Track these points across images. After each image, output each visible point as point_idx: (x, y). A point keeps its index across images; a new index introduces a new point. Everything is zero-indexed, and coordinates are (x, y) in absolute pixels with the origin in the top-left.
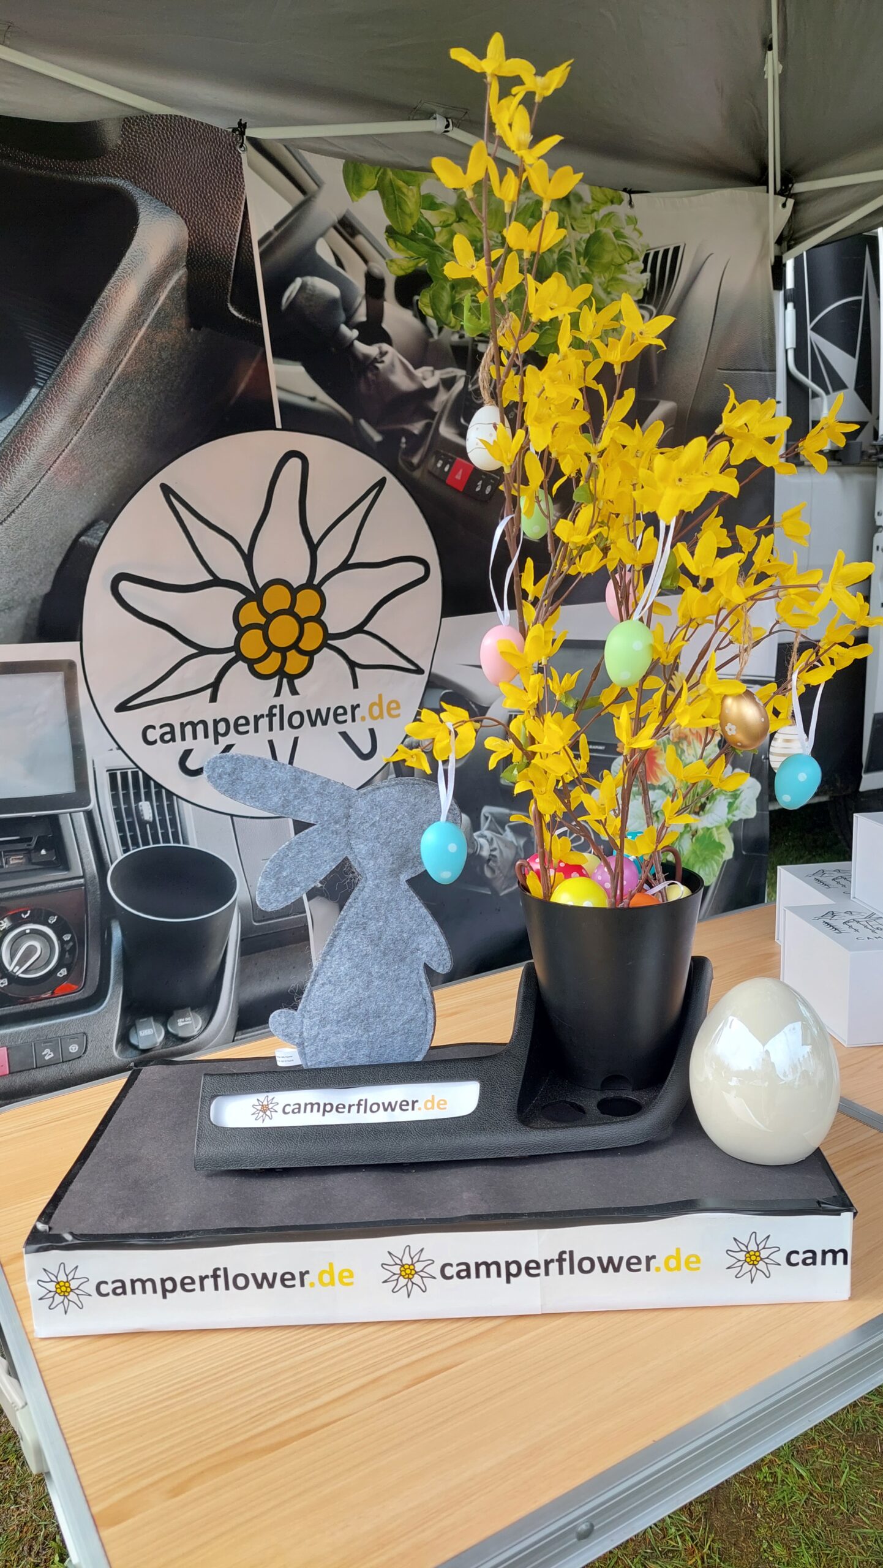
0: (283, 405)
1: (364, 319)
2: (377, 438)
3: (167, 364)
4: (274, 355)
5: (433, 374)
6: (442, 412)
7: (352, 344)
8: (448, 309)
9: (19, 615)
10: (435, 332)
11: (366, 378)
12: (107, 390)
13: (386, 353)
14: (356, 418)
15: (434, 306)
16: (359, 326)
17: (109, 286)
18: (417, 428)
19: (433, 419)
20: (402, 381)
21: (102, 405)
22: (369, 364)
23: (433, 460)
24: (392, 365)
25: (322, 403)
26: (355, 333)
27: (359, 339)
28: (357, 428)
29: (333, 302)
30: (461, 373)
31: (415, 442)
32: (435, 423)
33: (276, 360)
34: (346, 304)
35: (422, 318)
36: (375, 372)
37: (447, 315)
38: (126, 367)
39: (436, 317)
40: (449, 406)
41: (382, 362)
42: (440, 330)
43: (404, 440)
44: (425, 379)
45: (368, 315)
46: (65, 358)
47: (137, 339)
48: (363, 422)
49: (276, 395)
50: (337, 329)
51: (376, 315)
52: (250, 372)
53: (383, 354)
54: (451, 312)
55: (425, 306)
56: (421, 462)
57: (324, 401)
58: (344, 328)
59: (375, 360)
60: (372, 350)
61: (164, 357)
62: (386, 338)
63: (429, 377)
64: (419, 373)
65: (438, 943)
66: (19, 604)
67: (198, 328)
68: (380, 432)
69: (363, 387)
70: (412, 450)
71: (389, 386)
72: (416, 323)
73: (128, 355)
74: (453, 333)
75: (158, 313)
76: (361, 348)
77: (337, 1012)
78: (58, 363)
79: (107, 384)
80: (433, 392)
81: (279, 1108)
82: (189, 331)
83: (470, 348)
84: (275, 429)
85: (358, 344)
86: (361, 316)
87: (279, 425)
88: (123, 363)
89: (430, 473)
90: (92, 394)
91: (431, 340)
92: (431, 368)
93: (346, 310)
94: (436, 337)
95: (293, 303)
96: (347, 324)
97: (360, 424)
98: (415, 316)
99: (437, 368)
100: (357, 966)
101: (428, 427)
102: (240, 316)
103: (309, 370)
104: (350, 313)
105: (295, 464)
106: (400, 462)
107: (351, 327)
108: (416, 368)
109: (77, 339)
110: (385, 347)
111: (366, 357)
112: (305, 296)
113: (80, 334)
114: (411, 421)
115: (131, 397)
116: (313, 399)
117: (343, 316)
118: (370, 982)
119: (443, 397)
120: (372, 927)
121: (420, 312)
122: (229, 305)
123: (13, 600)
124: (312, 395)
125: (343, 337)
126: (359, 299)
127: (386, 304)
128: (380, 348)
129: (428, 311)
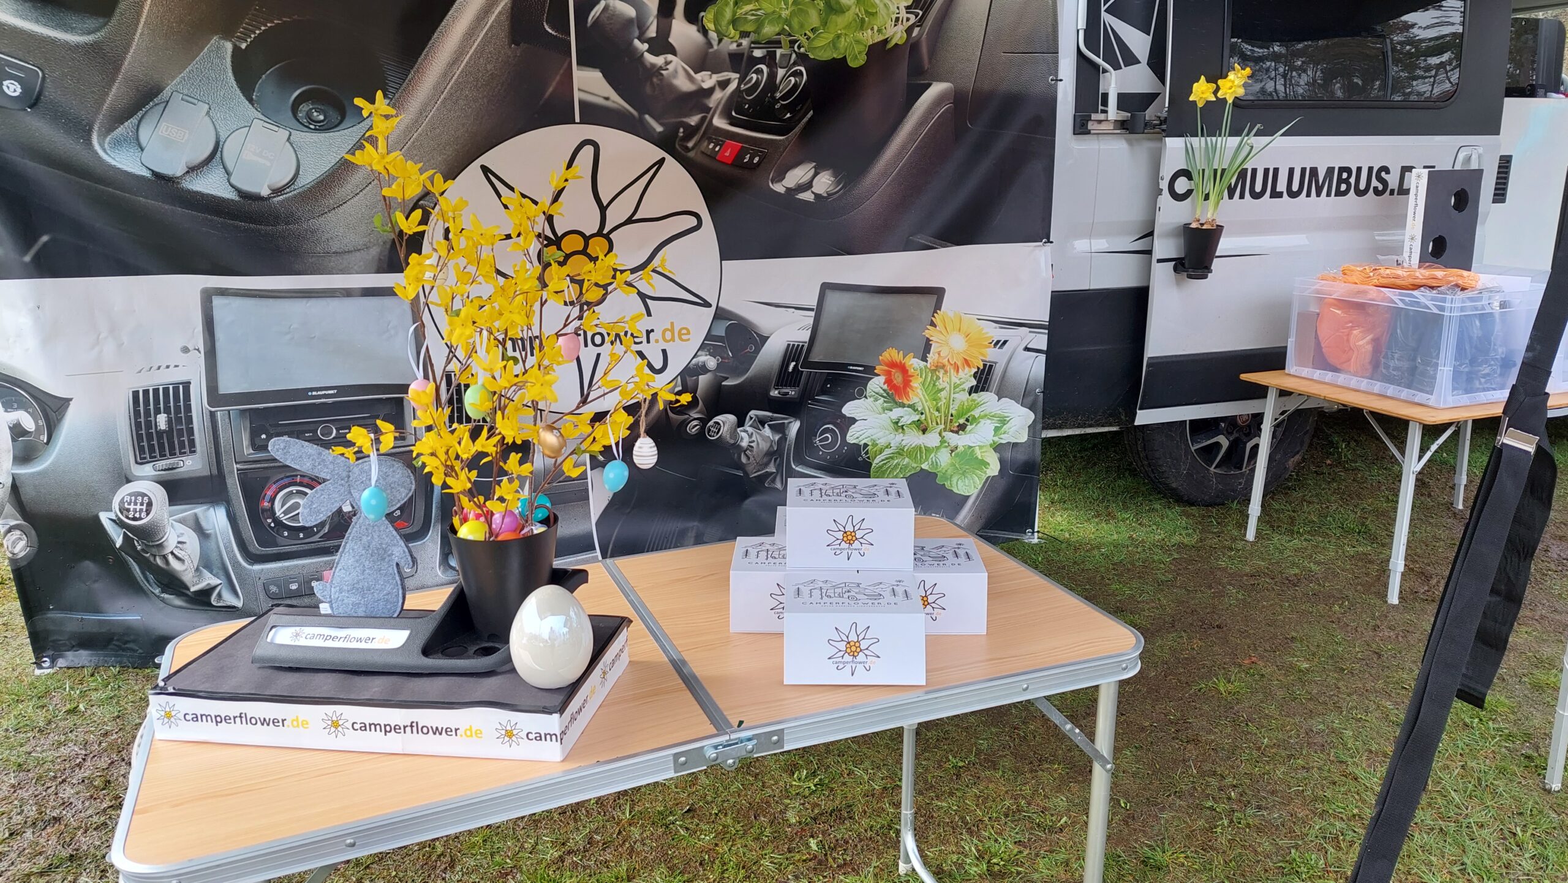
0: (581, 102)
1: (654, 35)
2: (659, 129)
3: (492, 74)
4: (578, 64)
5: (711, 78)
6: (717, 107)
7: (642, 54)
8: (729, 24)
9: (374, 253)
10: (715, 43)
11: (652, 83)
12: (442, 97)
13: (671, 62)
14: (641, 113)
15: (716, 22)
16: (649, 41)
17: (447, 18)
18: (693, 120)
19: (708, 113)
20: (683, 84)
21: (437, 109)
22: (656, 71)
23: (706, 144)
24: (676, 71)
25: (614, 102)
26: (646, 46)
27: (648, 51)
28: (642, 121)
29: (630, 21)
30: (735, 76)
31: (691, 131)
32: (709, 116)
33: (580, 67)
34: (640, 23)
35: (704, 31)
36: (660, 77)
37: (728, 28)
38: (459, 77)
39: (717, 31)
40: (723, 102)
41: (667, 69)
42: (720, 41)
43: (681, 130)
44: (703, 81)
45: (657, 32)
46: (410, 76)
47: (468, 56)
48: (647, 117)
49: (577, 96)
50: (631, 43)
51: (664, 31)
52: (558, 78)
53: (667, 63)
54: (731, 27)
55: (709, 21)
56: (695, 145)
57: (616, 100)
58: (637, 42)
59: (661, 68)
60: (659, 61)
61: (489, 69)
62: (672, 51)
63: (707, 80)
64: (698, 77)
65: (404, 552)
66: (374, 245)
67: (517, 44)
68: (661, 124)
69: (648, 90)
70: (688, 136)
71: (672, 88)
72: (699, 37)
73: (460, 69)
74: (732, 42)
75: (486, 34)
76: (650, 58)
77: (348, 585)
78: (404, 80)
79: (442, 93)
80: (710, 92)
81: (304, 636)
82: (510, 47)
83: (746, 55)
84: (574, 123)
85: (647, 56)
86: (652, 32)
87: (577, 119)
88: (456, 76)
89: (703, 153)
90: (430, 101)
91: (711, 50)
92: (709, 73)
93: (639, 28)
94: (715, 47)
95: (597, 22)
96: (639, 39)
97: (645, 119)
98: (699, 31)
99: (714, 72)
100: (357, 561)
101: (703, 119)
102: (553, 33)
103: (604, 76)
104: (642, 28)
105: (589, 150)
106: (677, 146)
107: (643, 42)
108: (696, 73)
109: (420, 60)
110: (670, 57)
111: (653, 65)
112: (607, 15)
113: (422, 56)
114: (689, 115)
115: (461, 102)
116: (607, 99)
117: (637, 33)
118: (364, 571)
119: (718, 95)
120: (365, 539)
121: (703, 27)
122: (545, 24)
123: (370, 242)
124: (606, 95)
125: (636, 49)
126: (651, 19)
127: (674, 21)
128: (665, 58)
129: (710, 26)
